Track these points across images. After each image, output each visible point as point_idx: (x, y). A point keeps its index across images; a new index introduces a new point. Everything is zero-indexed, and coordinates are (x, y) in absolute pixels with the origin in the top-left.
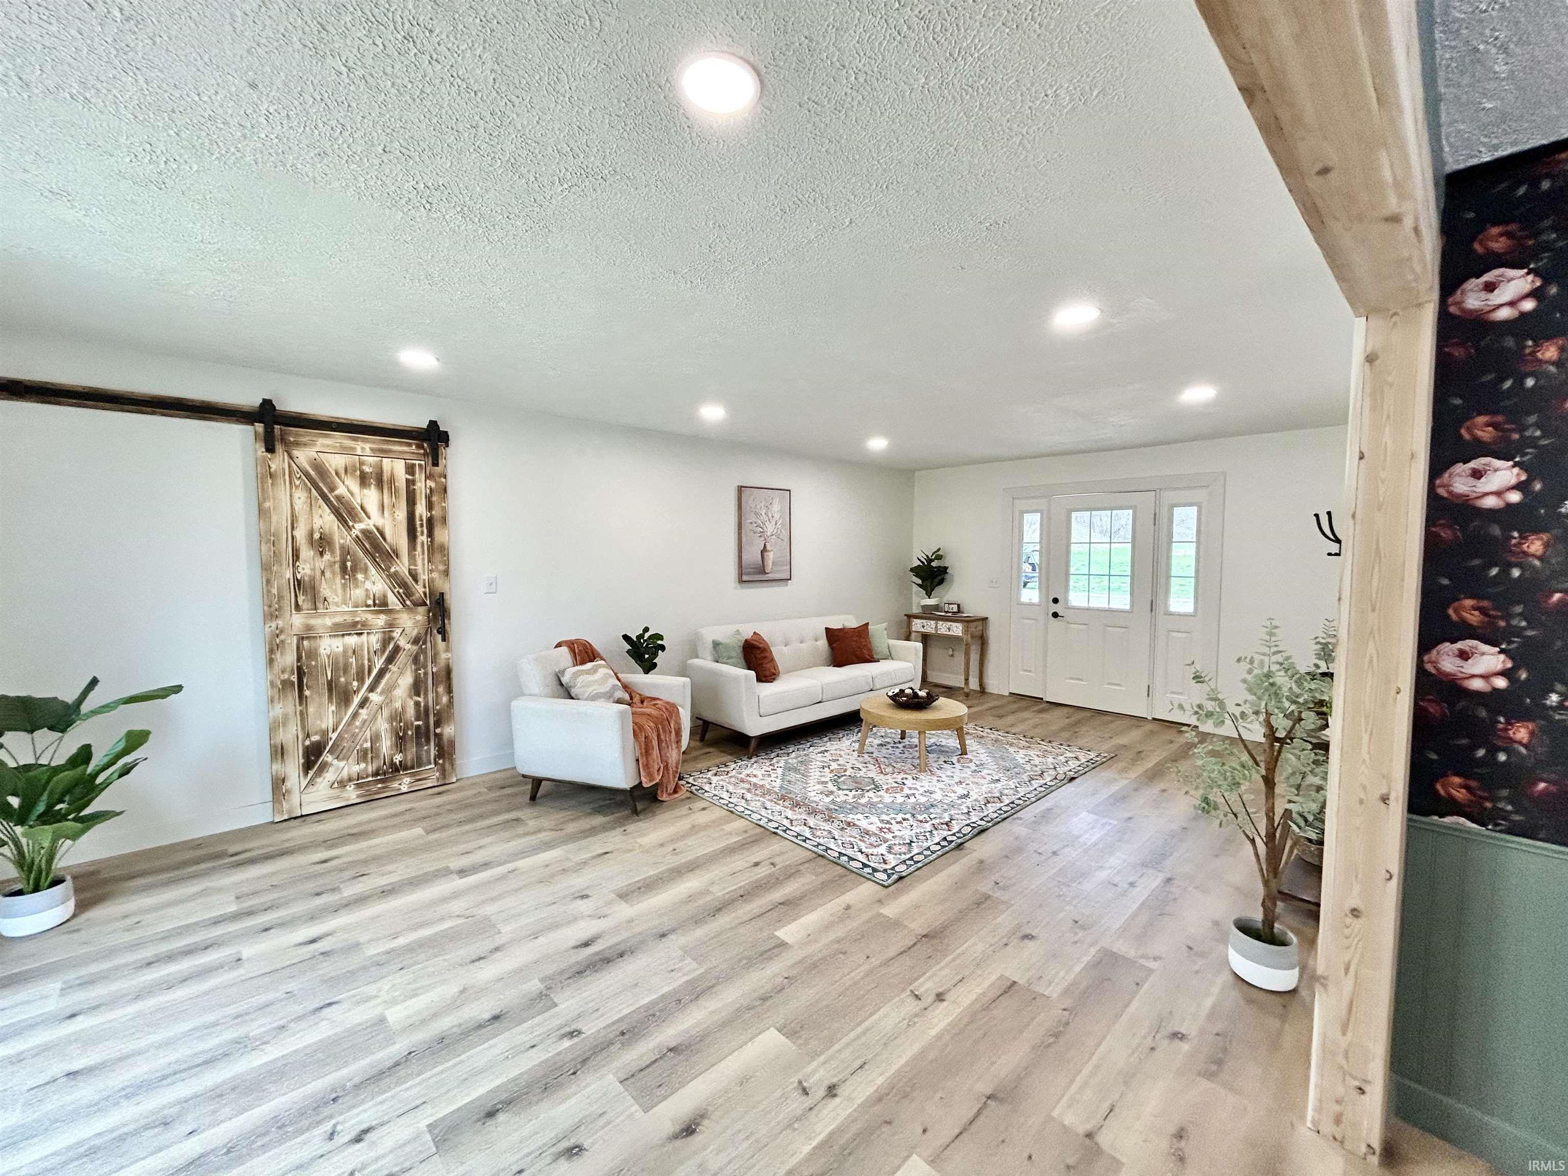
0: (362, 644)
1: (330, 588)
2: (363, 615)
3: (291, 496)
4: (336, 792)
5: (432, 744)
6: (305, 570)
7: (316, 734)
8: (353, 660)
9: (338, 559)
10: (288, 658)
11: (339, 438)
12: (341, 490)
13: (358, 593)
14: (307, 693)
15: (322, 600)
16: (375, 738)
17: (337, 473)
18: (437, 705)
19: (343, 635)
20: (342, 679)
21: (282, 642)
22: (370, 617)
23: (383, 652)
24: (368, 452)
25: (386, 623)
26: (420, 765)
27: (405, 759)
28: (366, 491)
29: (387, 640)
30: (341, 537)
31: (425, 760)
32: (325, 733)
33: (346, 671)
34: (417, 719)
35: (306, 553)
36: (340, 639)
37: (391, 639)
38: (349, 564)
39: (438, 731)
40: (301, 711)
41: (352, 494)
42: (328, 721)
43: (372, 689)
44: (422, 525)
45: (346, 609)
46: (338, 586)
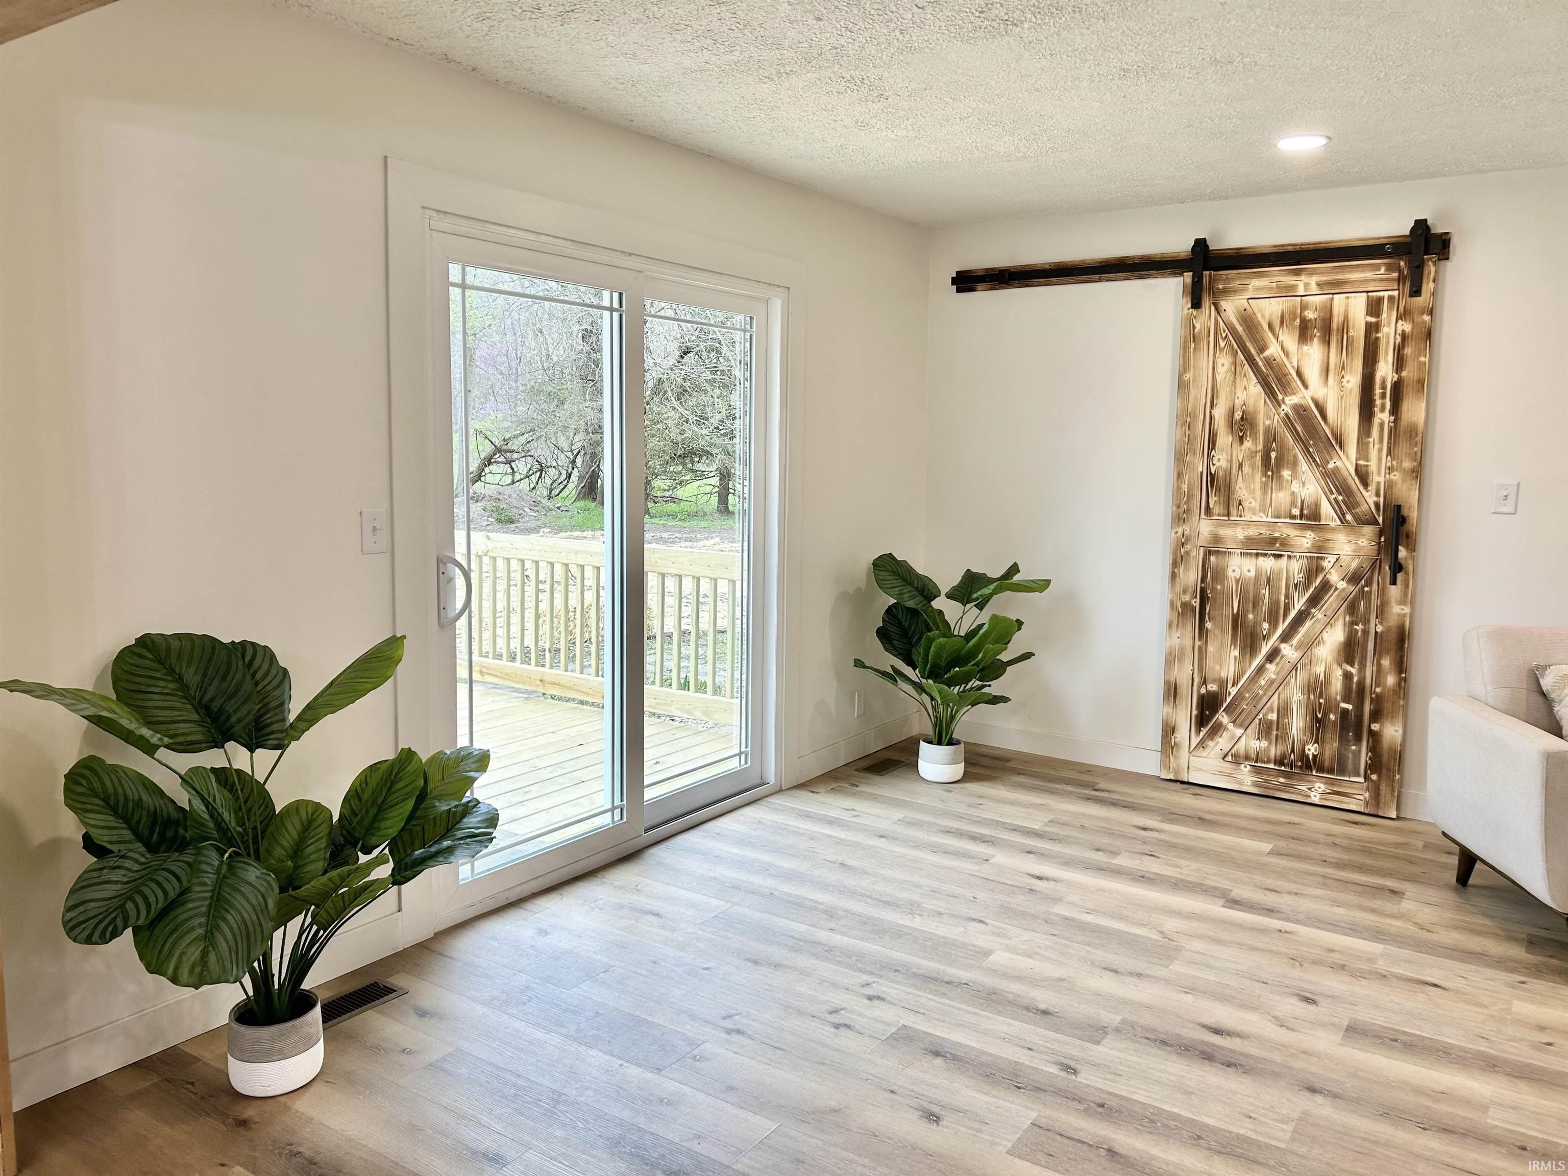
0: (1280, 570)
1: (1248, 487)
2: (1285, 530)
3: (1214, 362)
4: (1227, 767)
5: (1364, 744)
6: (1221, 461)
7: (1214, 682)
8: (1266, 592)
9: (1260, 447)
10: (1191, 576)
11: (1277, 275)
12: (1273, 350)
13: (1281, 498)
14: (1209, 625)
15: (1236, 503)
16: (1284, 711)
17: (1270, 326)
18: (1378, 685)
19: (1257, 555)
20: (1251, 616)
21: (1187, 553)
22: (1293, 532)
23: (1307, 586)
24: (1314, 289)
25: (1313, 545)
26: (1342, 771)
27: (1322, 753)
28: (1305, 348)
29: (1314, 569)
30: (1268, 417)
31: (1350, 767)
32: (1223, 683)
33: (1256, 604)
34: (1346, 699)
35: (1224, 439)
36: (1253, 559)
37: (1319, 569)
38: (1273, 454)
39: (1375, 727)
40: (1200, 648)
41: (1287, 354)
42: (1228, 670)
43: (1286, 637)
44: (1383, 396)
45: (1265, 519)
46: (1258, 485)
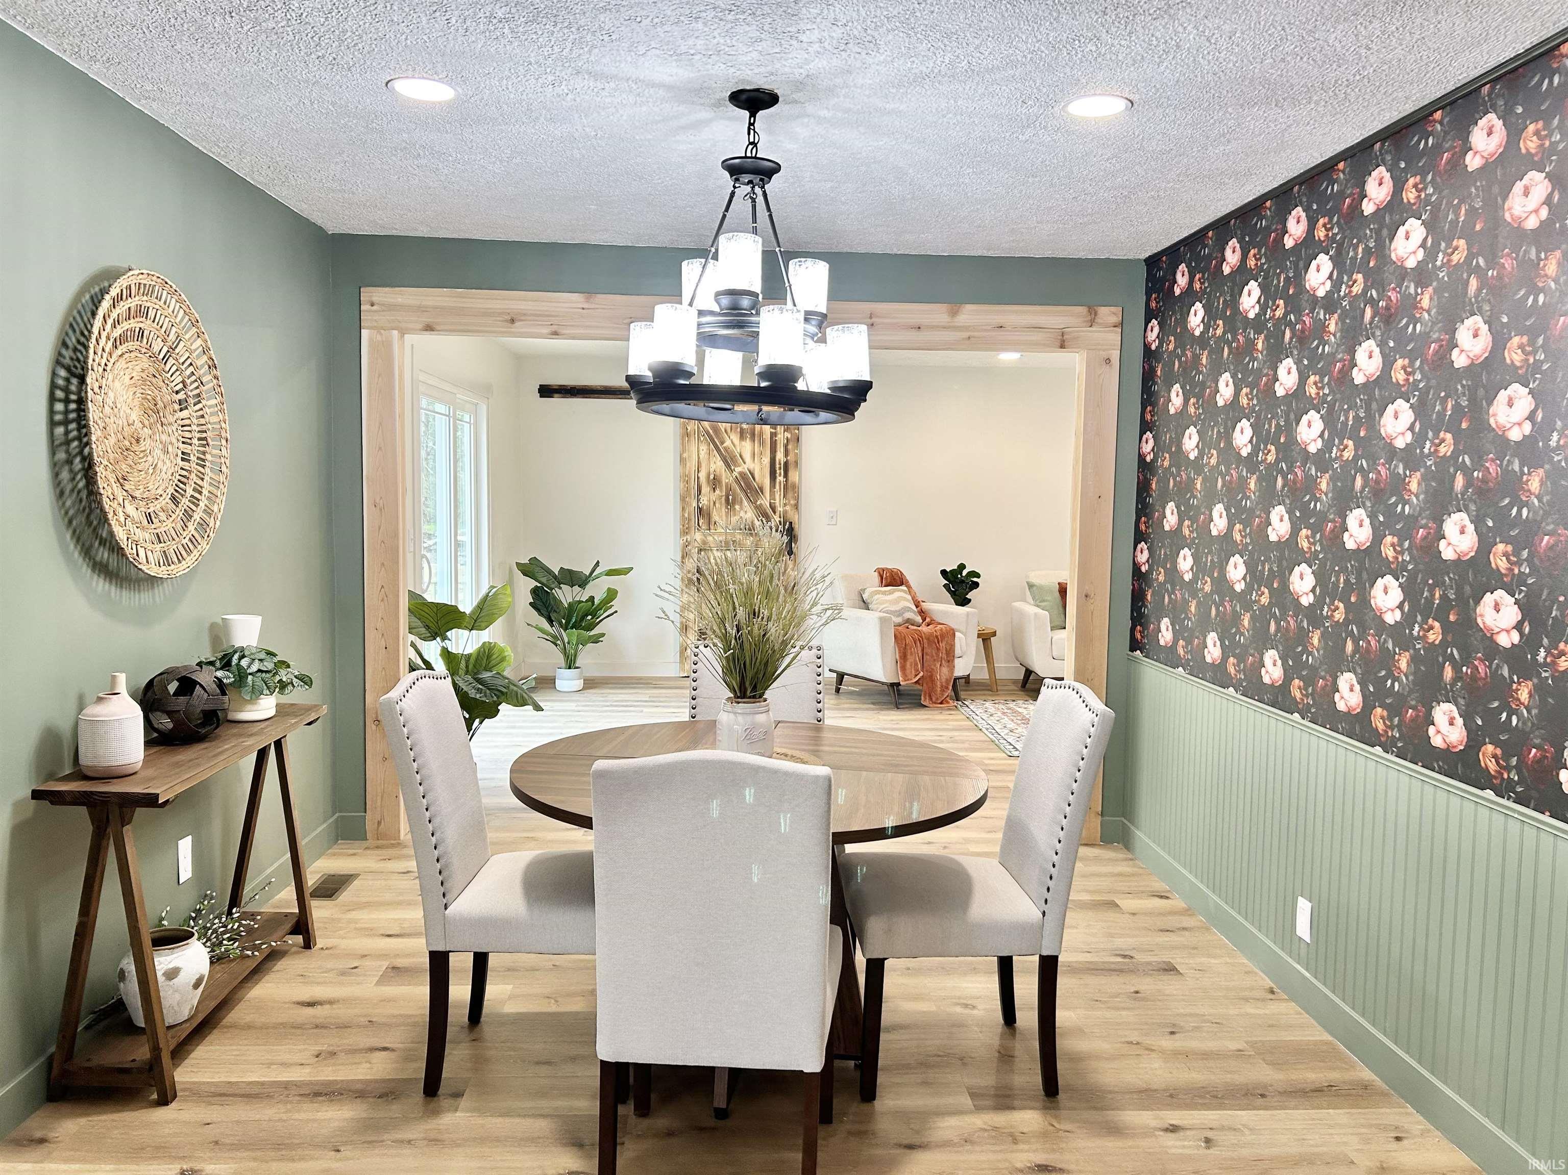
1: (719, 515)
2: (738, 536)
3: (698, 448)
6: (704, 501)
9: (724, 494)
10: (692, 563)
12: (728, 443)
13: (734, 519)
15: (713, 523)
17: (726, 431)
21: (689, 551)
22: (742, 537)
25: (752, 543)
28: (743, 443)
30: (727, 478)
35: (705, 489)
38: (730, 497)
41: (734, 446)
44: (780, 468)
45: (728, 531)
46: (724, 513)
